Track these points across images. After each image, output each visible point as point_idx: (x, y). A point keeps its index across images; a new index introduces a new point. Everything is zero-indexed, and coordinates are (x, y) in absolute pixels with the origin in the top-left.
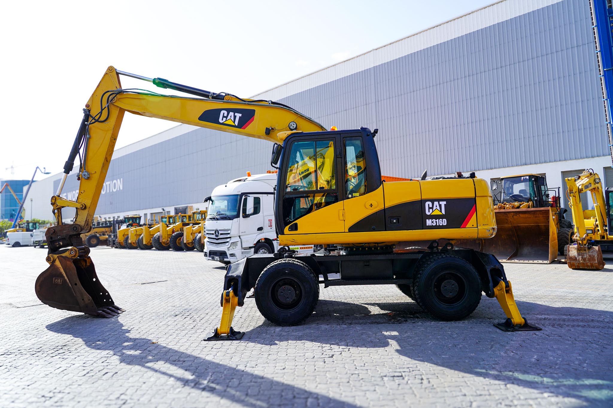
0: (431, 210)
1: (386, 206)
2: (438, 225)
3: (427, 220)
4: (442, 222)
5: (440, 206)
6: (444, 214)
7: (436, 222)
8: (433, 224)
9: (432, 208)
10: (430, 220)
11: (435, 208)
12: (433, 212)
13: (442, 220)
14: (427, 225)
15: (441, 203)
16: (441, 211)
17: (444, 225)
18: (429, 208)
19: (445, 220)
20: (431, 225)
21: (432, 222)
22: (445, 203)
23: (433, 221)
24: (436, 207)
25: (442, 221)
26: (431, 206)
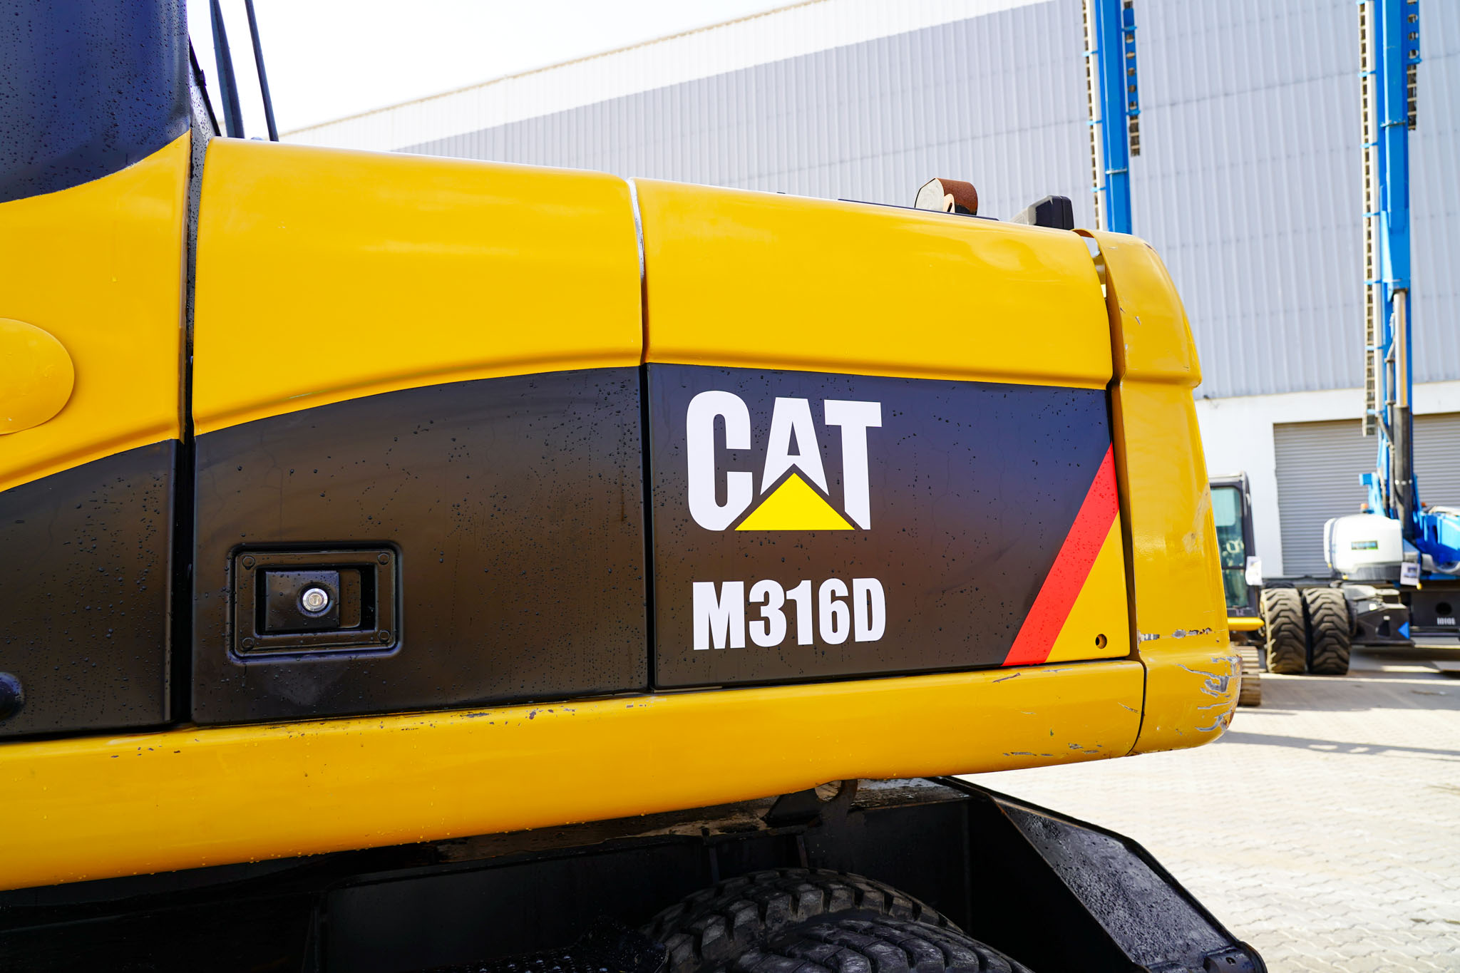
0: (740, 483)
1: (198, 408)
2: (805, 637)
3: (702, 591)
4: (841, 607)
5: (830, 440)
6: (865, 524)
7: (789, 609)
8: (757, 627)
9: (753, 460)
10: (733, 589)
11: (777, 461)
12: (759, 499)
13: (842, 590)
14: (700, 643)
15: (836, 411)
16: (835, 498)
17: (859, 638)
18: (726, 461)
19: (875, 585)
20: (738, 642)
21: (752, 611)
22: (869, 414)
23: (756, 595)
24: (794, 449)
25: (849, 600)
26: (739, 438)
